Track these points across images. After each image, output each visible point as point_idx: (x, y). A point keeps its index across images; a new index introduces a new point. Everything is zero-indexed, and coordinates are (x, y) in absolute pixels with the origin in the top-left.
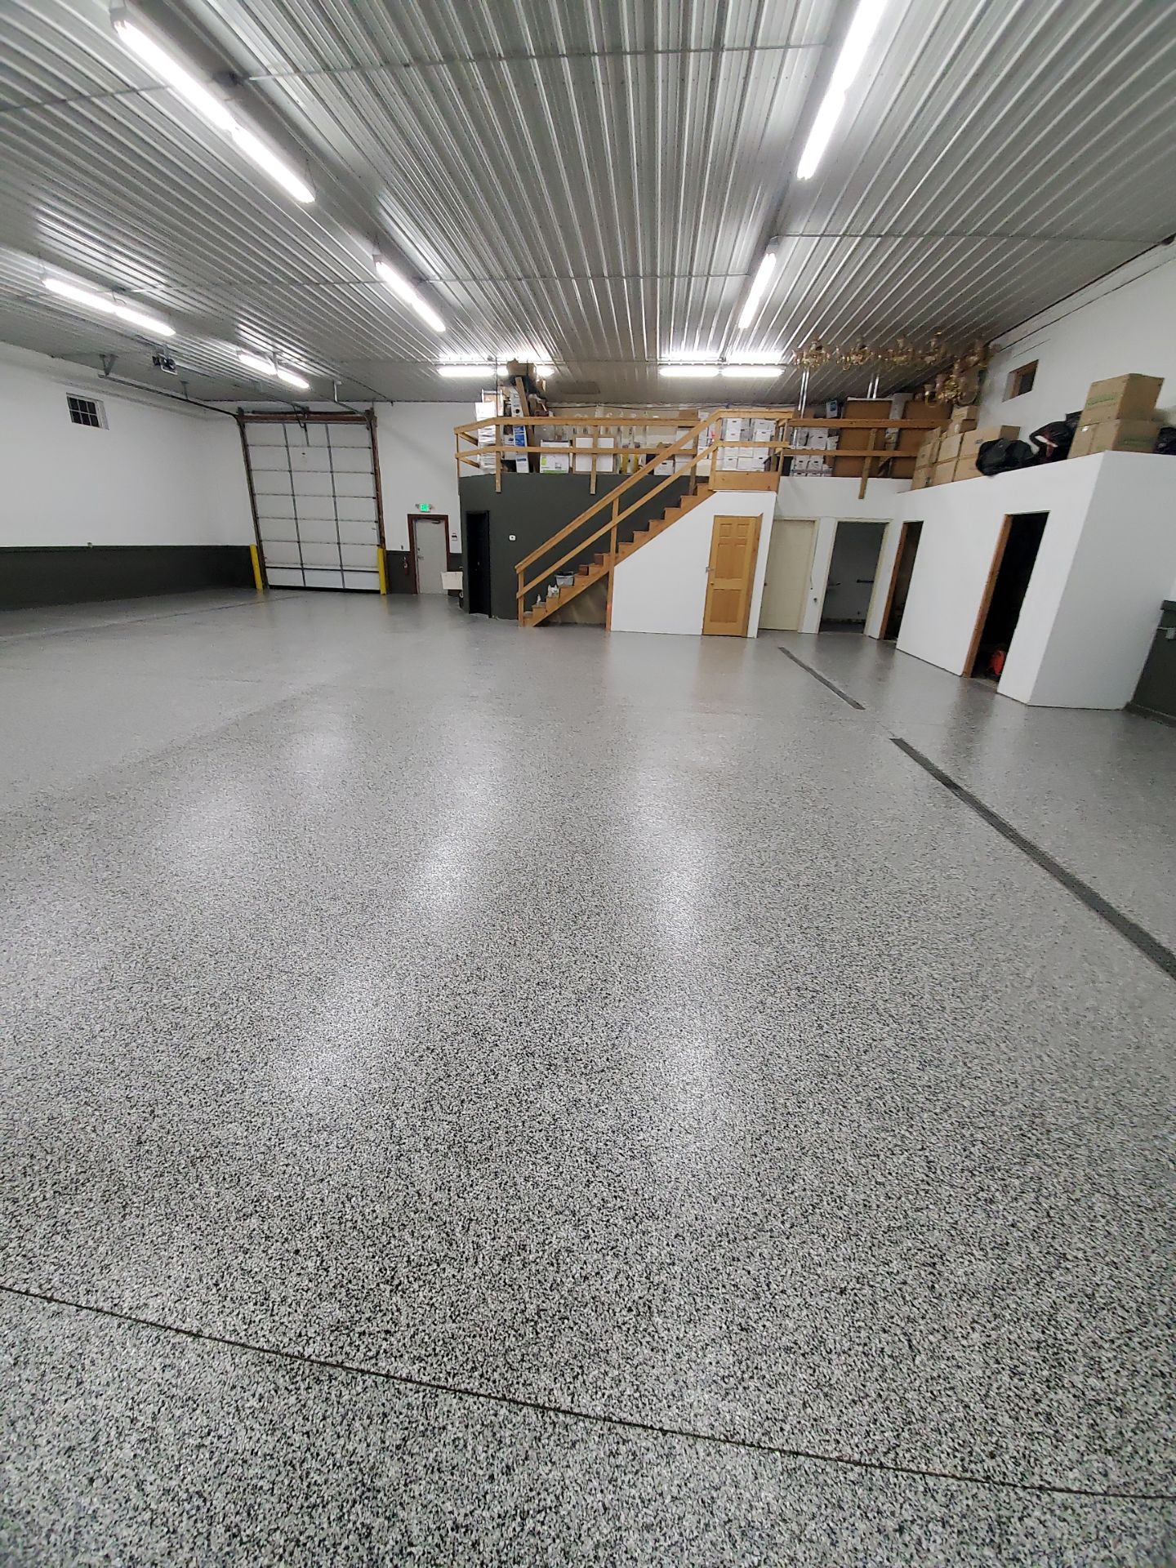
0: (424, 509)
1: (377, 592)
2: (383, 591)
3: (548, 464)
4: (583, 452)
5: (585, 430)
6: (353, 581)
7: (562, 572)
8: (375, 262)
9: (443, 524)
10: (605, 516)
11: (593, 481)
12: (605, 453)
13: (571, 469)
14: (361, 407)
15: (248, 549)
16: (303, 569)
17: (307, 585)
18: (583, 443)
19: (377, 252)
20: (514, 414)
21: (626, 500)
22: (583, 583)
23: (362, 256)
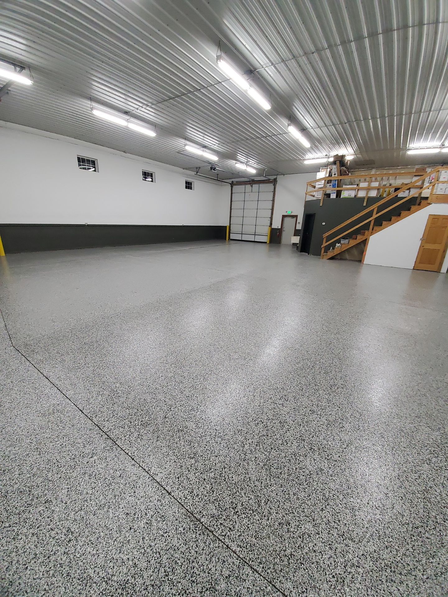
0: (289, 213)
1: (266, 243)
2: (268, 242)
3: (345, 194)
4: (363, 189)
5: (365, 180)
6: (258, 239)
7: (344, 238)
8: (288, 126)
9: (295, 219)
10: (370, 214)
11: (366, 200)
12: (374, 188)
13: (355, 196)
14: (272, 178)
15: (226, 227)
16: (242, 234)
17: (243, 239)
18: (363, 185)
19: (289, 123)
20: (333, 176)
21: (380, 209)
22: (353, 243)
23: (283, 125)
